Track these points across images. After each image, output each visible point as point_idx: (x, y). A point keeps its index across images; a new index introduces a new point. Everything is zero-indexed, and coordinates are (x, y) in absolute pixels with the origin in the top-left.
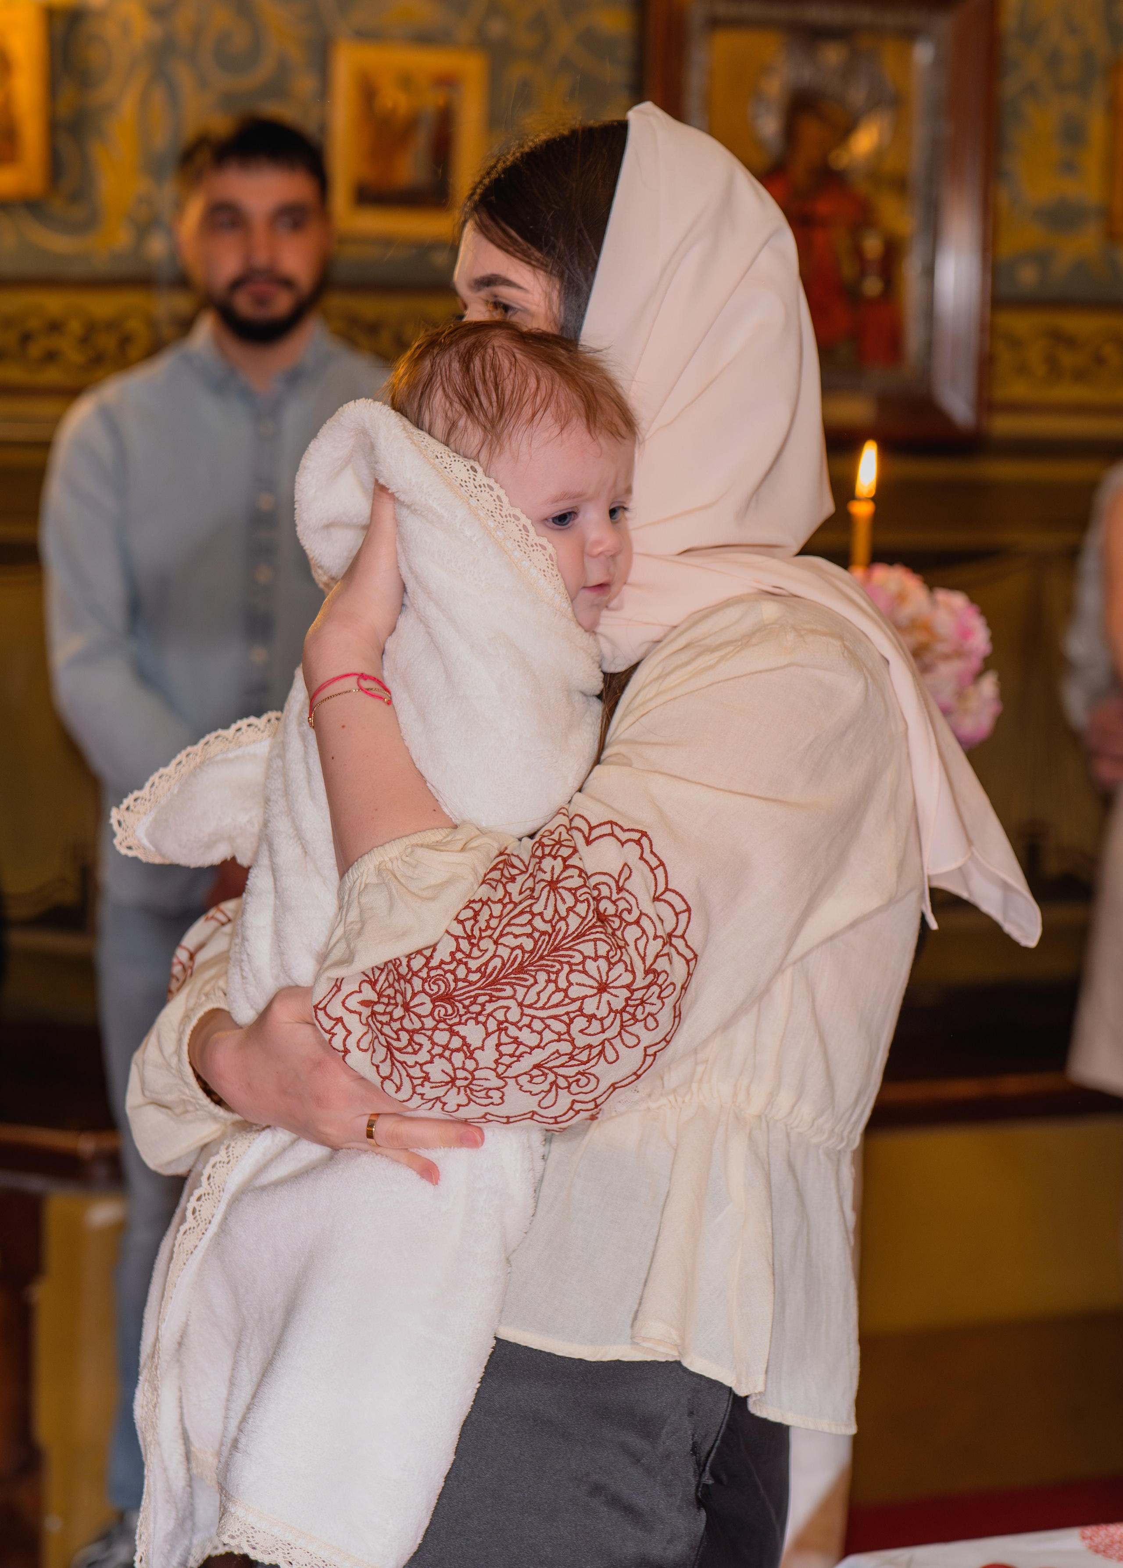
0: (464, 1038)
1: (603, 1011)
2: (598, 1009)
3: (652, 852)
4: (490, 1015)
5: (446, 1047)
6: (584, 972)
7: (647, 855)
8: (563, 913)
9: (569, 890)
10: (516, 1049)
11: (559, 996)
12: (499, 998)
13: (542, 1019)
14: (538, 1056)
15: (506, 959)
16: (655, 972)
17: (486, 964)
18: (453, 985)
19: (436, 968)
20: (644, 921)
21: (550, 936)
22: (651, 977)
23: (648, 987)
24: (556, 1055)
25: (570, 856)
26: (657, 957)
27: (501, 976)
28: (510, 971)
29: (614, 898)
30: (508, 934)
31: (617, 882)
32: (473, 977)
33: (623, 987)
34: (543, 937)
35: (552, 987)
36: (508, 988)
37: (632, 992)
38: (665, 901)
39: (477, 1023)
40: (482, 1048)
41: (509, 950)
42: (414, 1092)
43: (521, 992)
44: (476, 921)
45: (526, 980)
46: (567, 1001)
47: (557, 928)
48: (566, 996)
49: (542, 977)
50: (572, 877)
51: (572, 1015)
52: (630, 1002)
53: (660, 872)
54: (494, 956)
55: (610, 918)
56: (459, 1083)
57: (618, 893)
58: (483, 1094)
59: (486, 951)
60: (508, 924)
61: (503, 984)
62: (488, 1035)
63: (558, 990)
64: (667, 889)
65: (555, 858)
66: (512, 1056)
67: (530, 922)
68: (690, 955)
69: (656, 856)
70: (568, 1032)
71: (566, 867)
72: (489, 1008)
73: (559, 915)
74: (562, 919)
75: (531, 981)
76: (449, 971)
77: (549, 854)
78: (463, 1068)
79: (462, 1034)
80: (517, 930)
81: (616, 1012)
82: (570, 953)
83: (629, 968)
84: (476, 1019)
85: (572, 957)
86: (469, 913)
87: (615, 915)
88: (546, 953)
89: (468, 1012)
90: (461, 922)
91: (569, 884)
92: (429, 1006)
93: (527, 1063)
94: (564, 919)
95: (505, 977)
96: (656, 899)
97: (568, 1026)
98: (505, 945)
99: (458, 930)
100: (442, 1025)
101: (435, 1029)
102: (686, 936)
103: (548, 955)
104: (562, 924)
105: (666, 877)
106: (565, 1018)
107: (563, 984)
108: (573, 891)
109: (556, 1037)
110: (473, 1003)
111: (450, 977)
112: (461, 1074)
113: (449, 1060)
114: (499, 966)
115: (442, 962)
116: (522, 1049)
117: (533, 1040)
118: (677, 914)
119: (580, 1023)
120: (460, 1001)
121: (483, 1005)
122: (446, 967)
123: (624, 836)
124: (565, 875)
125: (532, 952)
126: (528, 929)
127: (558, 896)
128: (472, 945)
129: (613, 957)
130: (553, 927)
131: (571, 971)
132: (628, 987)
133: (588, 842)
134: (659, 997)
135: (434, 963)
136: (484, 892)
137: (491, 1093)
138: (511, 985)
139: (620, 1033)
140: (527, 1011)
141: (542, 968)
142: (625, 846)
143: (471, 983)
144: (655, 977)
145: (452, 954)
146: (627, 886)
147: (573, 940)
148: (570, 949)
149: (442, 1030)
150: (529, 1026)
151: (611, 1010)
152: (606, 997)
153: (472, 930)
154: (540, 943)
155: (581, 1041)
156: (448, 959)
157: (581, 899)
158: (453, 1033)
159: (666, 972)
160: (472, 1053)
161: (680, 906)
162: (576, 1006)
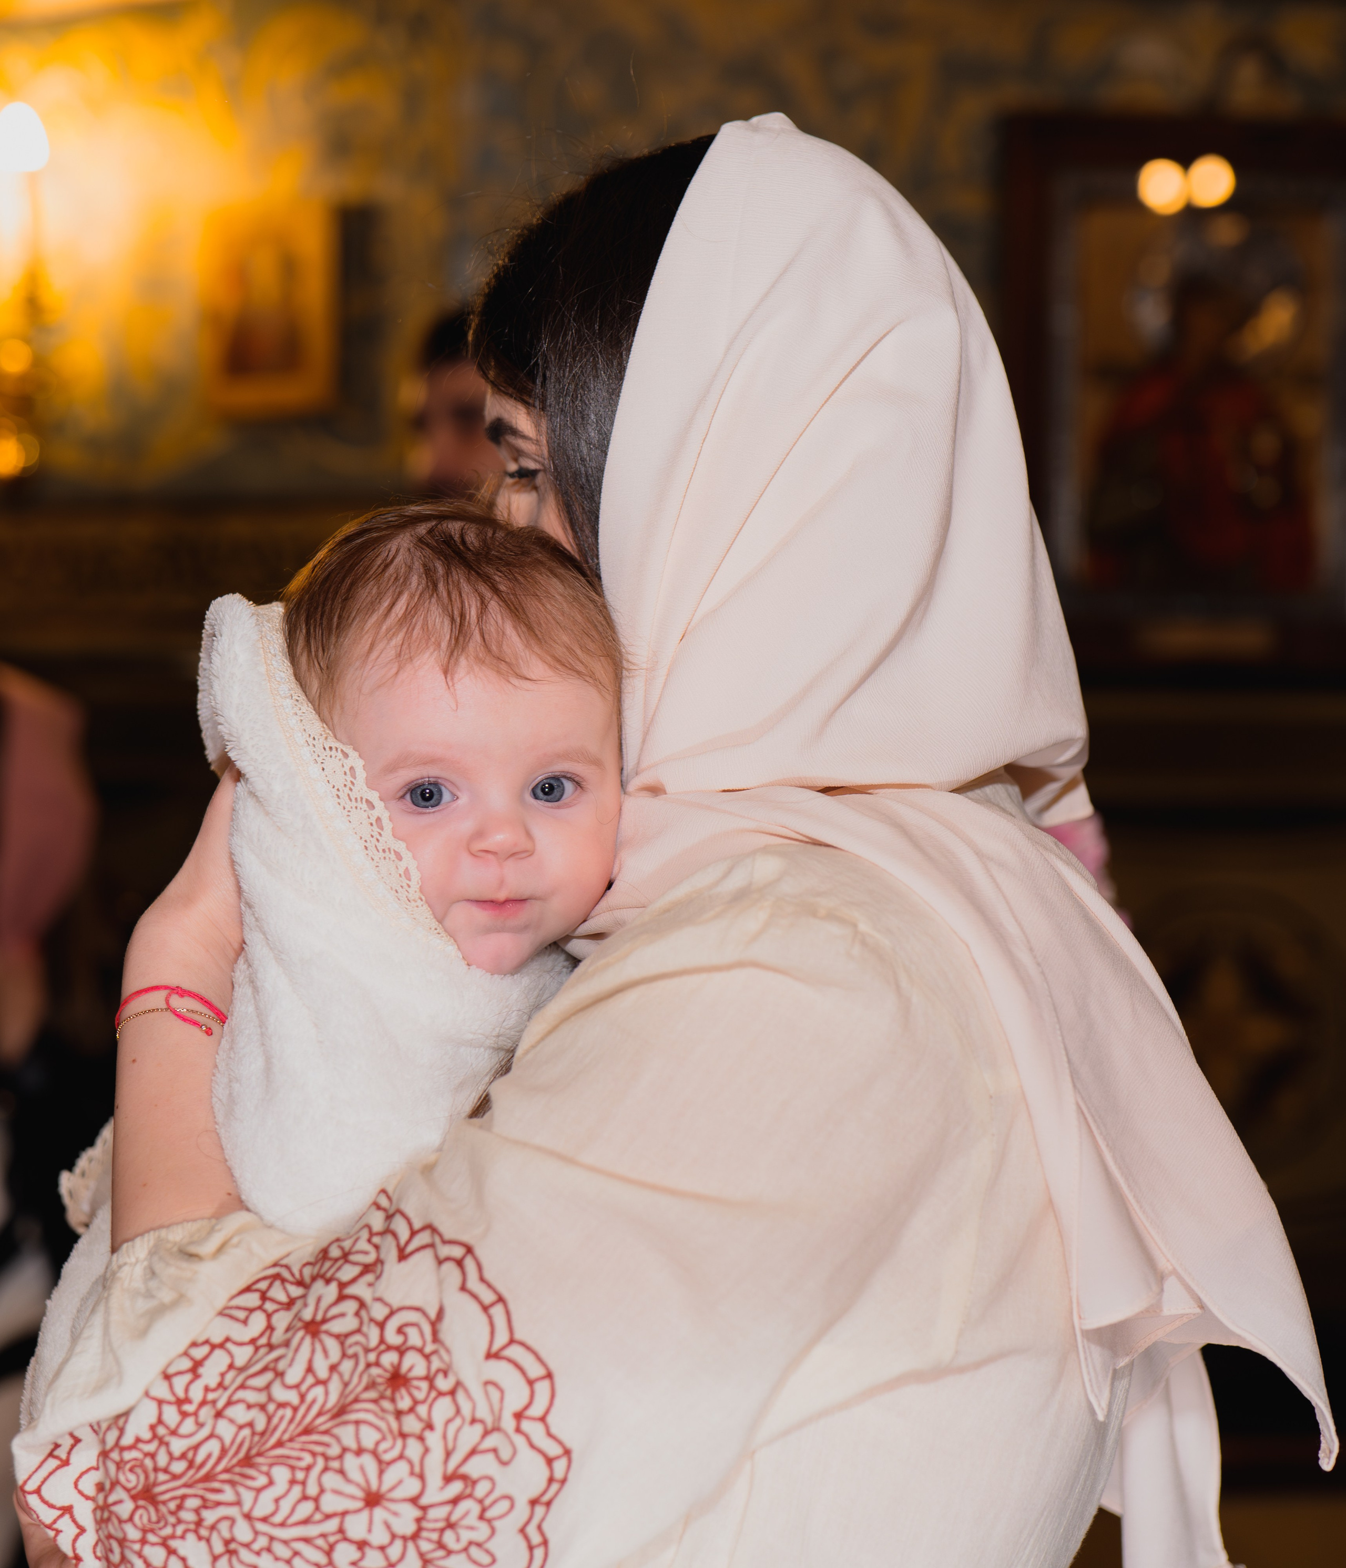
1: (379, 1537)
2: (370, 1531)
3: (482, 1279)
4: (213, 1528)
6: (342, 1472)
7: (473, 1283)
8: (322, 1373)
11: (306, 1508)
12: (218, 1504)
13: (286, 1542)
15: (227, 1441)
16: (464, 1478)
17: (196, 1448)
18: (152, 1476)
19: (132, 1447)
21: (295, 1409)
22: (456, 1487)
23: (455, 1501)
25: (354, 1280)
26: (473, 1452)
27: (220, 1467)
28: (235, 1461)
33: (405, 1500)
34: (280, 1412)
35: (297, 1491)
36: (227, 1488)
38: (510, 1361)
39: (200, 1538)
41: (233, 1429)
43: (247, 1497)
44: (197, 1376)
46: (318, 1517)
47: (309, 1398)
48: (317, 1508)
49: (281, 1474)
50: (342, 1315)
51: (332, 1539)
54: (212, 1436)
55: (415, 1383)
61: (223, 1482)
63: (305, 1498)
64: (512, 1341)
65: (328, 1281)
67: (268, 1387)
68: (553, 1449)
69: (489, 1286)
71: (341, 1298)
72: (210, 1516)
73: (315, 1376)
74: (319, 1382)
76: (147, 1455)
79: (182, 1552)
80: (251, 1396)
81: (405, 1539)
82: (326, 1439)
84: (196, 1531)
85: (327, 1445)
86: (186, 1364)
88: (286, 1437)
89: (179, 1521)
90: (167, 1377)
91: (337, 1327)
94: (324, 1383)
95: (226, 1471)
96: (491, 1355)
97: (329, 1553)
98: (232, 1421)
99: (162, 1391)
100: (151, 1538)
101: (143, 1541)
103: (291, 1440)
104: (319, 1391)
106: (320, 1542)
107: (312, 1490)
108: (341, 1338)
110: (180, 1507)
111: (148, 1462)
115: (138, 1440)
118: (531, 1383)
121: (197, 1511)
123: (445, 1251)
124: (334, 1311)
125: (263, 1434)
126: (262, 1398)
127: (318, 1347)
128: (184, 1415)
129: (385, 1452)
130: (303, 1397)
131: (326, 1469)
132: (414, 1501)
134: (481, 1517)
135: (127, 1440)
136: (219, 1330)
138: (232, 1483)
140: (261, 1527)
143: (175, 1477)
144: (466, 1487)
145: (153, 1428)
148: (326, 1432)
149: (153, 1544)
150: (269, 1550)
151: (394, 1536)
153: (187, 1390)
154: (275, 1421)
156: (147, 1435)
157: (350, 1351)
159: (490, 1479)
161: (535, 1370)
162: (332, 1525)
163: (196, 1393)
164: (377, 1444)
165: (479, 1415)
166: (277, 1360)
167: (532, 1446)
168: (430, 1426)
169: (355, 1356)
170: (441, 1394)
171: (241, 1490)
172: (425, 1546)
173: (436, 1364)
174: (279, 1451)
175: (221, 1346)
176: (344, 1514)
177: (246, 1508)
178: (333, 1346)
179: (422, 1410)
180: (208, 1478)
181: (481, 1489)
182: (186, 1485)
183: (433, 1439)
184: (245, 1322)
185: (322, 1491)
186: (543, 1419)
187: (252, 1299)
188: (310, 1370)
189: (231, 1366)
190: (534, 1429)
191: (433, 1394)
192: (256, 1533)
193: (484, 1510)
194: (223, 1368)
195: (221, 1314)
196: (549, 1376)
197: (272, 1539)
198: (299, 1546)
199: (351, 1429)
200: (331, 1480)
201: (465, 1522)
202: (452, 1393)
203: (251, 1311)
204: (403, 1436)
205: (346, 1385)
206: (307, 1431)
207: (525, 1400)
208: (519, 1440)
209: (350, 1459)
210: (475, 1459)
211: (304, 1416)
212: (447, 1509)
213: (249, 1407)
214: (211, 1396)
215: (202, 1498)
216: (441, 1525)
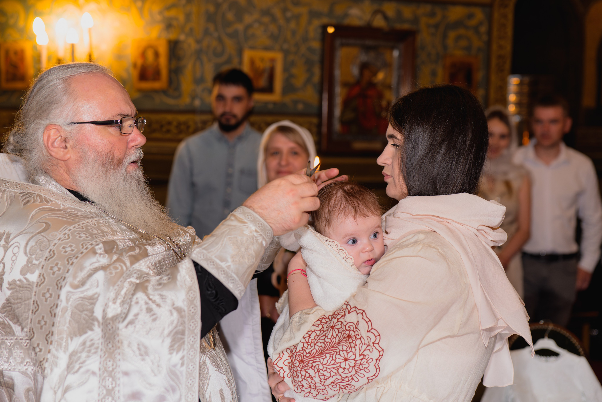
0: (309, 374)
1: (347, 367)
4: (315, 367)
5: (305, 376)
6: (340, 355)
8: (335, 336)
9: (337, 329)
10: (324, 377)
11: (333, 362)
12: (316, 362)
13: (329, 369)
14: (331, 380)
16: (363, 355)
17: (311, 351)
18: (303, 357)
19: (298, 352)
20: (362, 339)
21: (330, 343)
22: (362, 357)
23: (362, 360)
24: (337, 379)
25: (340, 318)
26: (365, 350)
27: (316, 355)
29: (354, 331)
30: (319, 342)
31: (356, 326)
32: (308, 355)
33: (352, 359)
34: (327, 344)
35: (331, 358)
36: (318, 358)
37: (356, 361)
40: (315, 377)
41: (318, 347)
42: (301, 390)
43: (322, 360)
44: (310, 337)
45: (323, 356)
47: (333, 341)
48: (335, 362)
49: (328, 355)
50: (338, 325)
51: (338, 368)
52: (356, 364)
53: (369, 323)
54: (314, 349)
56: (312, 387)
57: (356, 329)
58: (321, 391)
59: (312, 347)
60: (319, 339)
61: (317, 357)
62: (315, 373)
63: (333, 360)
64: (372, 329)
65: (335, 319)
66: (324, 379)
67: (324, 339)
68: (380, 349)
70: (338, 372)
71: (338, 321)
72: (314, 364)
73: (333, 336)
74: (334, 338)
75: (324, 357)
77: (334, 318)
78: (312, 383)
79: (309, 372)
80: (321, 341)
81: (352, 367)
82: (336, 348)
83: (354, 354)
84: (311, 368)
85: (337, 350)
86: (308, 335)
87: (355, 336)
88: (329, 348)
89: (308, 366)
90: (304, 338)
91: (337, 327)
92: (298, 364)
93: (329, 382)
94: (335, 338)
95: (317, 355)
98: (317, 346)
99: (303, 341)
100: (302, 370)
101: (301, 371)
102: (379, 344)
103: (329, 349)
104: (334, 339)
105: (372, 325)
106: (336, 368)
107: (334, 358)
109: (335, 374)
110: (308, 363)
111: (302, 355)
112: (312, 385)
113: (307, 380)
114: (315, 352)
115: (300, 350)
116: (326, 377)
117: (328, 375)
118: (376, 337)
119: (341, 370)
120: (305, 362)
121: (312, 364)
122: (301, 352)
123: (358, 311)
124: (337, 324)
125: (324, 348)
126: (323, 341)
127: (334, 331)
128: (308, 345)
130: (331, 341)
131: (337, 354)
132: (354, 359)
133: (349, 313)
134: (367, 363)
135: (297, 351)
136: (313, 328)
137: (323, 390)
138: (318, 357)
139: (356, 373)
140: (324, 366)
141: (328, 353)
142: (359, 314)
143: (307, 357)
145: (302, 348)
146: (358, 328)
147: (337, 344)
148: (336, 347)
150: (326, 370)
151: (350, 367)
152: (347, 362)
153: (308, 340)
154: (326, 345)
155: (344, 375)
156: (301, 350)
157: (340, 332)
158: (306, 372)
160: (312, 378)
161: (377, 334)
162: (338, 365)
163: (310, 341)
164: (346, 349)
165: (366, 343)
166: (326, 334)
167: (376, 349)
168: (356, 345)
169: (341, 332)
170: (358, 339)
171: (320, 359)
172: (356, 368)
173: (356, 333)
174: (327, 351)
175: (314, 331)
176: (341, 363)
177: (321, 362)
178: (336, 330)
179: (354, 342)
180: (314, 357)
181: (367, 357)
182: (309, 358)
183: (357, 348)
184: (318, 327)
185: (336, 358)
186: (378, 344)
187: (319, 322)
188: (332, 335)
189: (316, 335)
190: (377, 346)
191: (356, 339)
192: (323, 367)
193: (367, 361)
194: (315, 336)
195: (313, 325)
196: (379, 335)
197: (327, 368)
198: (332, 369)
199: (341, 346)
200: (338, 356)
201: (363, 364)
202: (360, 339)
203: (319, 324)
204: (351, 347)
205: (340, 338)
206: (332, 347)
207: (375, 340)
208: (374, 348)
209: (341, 352)
210: (366, 351)
211: (332, 344)
212: (361, 361)
213: (321, 343)
214: (313, 341)
215: (313, 361)
216: (359, 364)
